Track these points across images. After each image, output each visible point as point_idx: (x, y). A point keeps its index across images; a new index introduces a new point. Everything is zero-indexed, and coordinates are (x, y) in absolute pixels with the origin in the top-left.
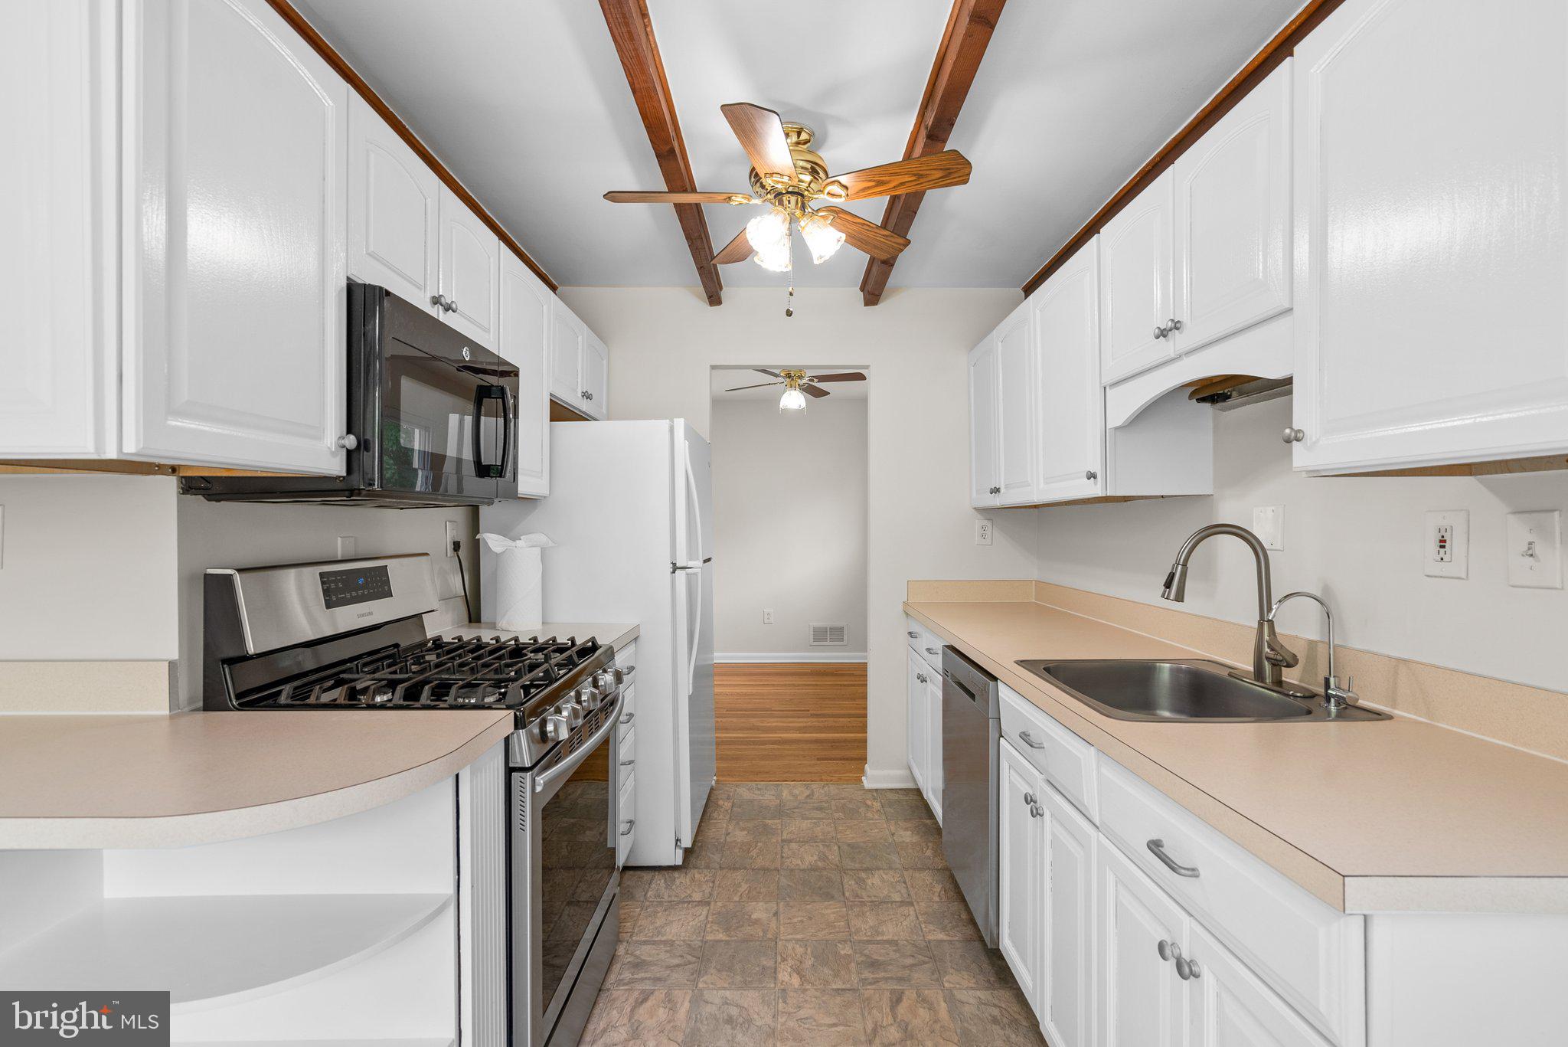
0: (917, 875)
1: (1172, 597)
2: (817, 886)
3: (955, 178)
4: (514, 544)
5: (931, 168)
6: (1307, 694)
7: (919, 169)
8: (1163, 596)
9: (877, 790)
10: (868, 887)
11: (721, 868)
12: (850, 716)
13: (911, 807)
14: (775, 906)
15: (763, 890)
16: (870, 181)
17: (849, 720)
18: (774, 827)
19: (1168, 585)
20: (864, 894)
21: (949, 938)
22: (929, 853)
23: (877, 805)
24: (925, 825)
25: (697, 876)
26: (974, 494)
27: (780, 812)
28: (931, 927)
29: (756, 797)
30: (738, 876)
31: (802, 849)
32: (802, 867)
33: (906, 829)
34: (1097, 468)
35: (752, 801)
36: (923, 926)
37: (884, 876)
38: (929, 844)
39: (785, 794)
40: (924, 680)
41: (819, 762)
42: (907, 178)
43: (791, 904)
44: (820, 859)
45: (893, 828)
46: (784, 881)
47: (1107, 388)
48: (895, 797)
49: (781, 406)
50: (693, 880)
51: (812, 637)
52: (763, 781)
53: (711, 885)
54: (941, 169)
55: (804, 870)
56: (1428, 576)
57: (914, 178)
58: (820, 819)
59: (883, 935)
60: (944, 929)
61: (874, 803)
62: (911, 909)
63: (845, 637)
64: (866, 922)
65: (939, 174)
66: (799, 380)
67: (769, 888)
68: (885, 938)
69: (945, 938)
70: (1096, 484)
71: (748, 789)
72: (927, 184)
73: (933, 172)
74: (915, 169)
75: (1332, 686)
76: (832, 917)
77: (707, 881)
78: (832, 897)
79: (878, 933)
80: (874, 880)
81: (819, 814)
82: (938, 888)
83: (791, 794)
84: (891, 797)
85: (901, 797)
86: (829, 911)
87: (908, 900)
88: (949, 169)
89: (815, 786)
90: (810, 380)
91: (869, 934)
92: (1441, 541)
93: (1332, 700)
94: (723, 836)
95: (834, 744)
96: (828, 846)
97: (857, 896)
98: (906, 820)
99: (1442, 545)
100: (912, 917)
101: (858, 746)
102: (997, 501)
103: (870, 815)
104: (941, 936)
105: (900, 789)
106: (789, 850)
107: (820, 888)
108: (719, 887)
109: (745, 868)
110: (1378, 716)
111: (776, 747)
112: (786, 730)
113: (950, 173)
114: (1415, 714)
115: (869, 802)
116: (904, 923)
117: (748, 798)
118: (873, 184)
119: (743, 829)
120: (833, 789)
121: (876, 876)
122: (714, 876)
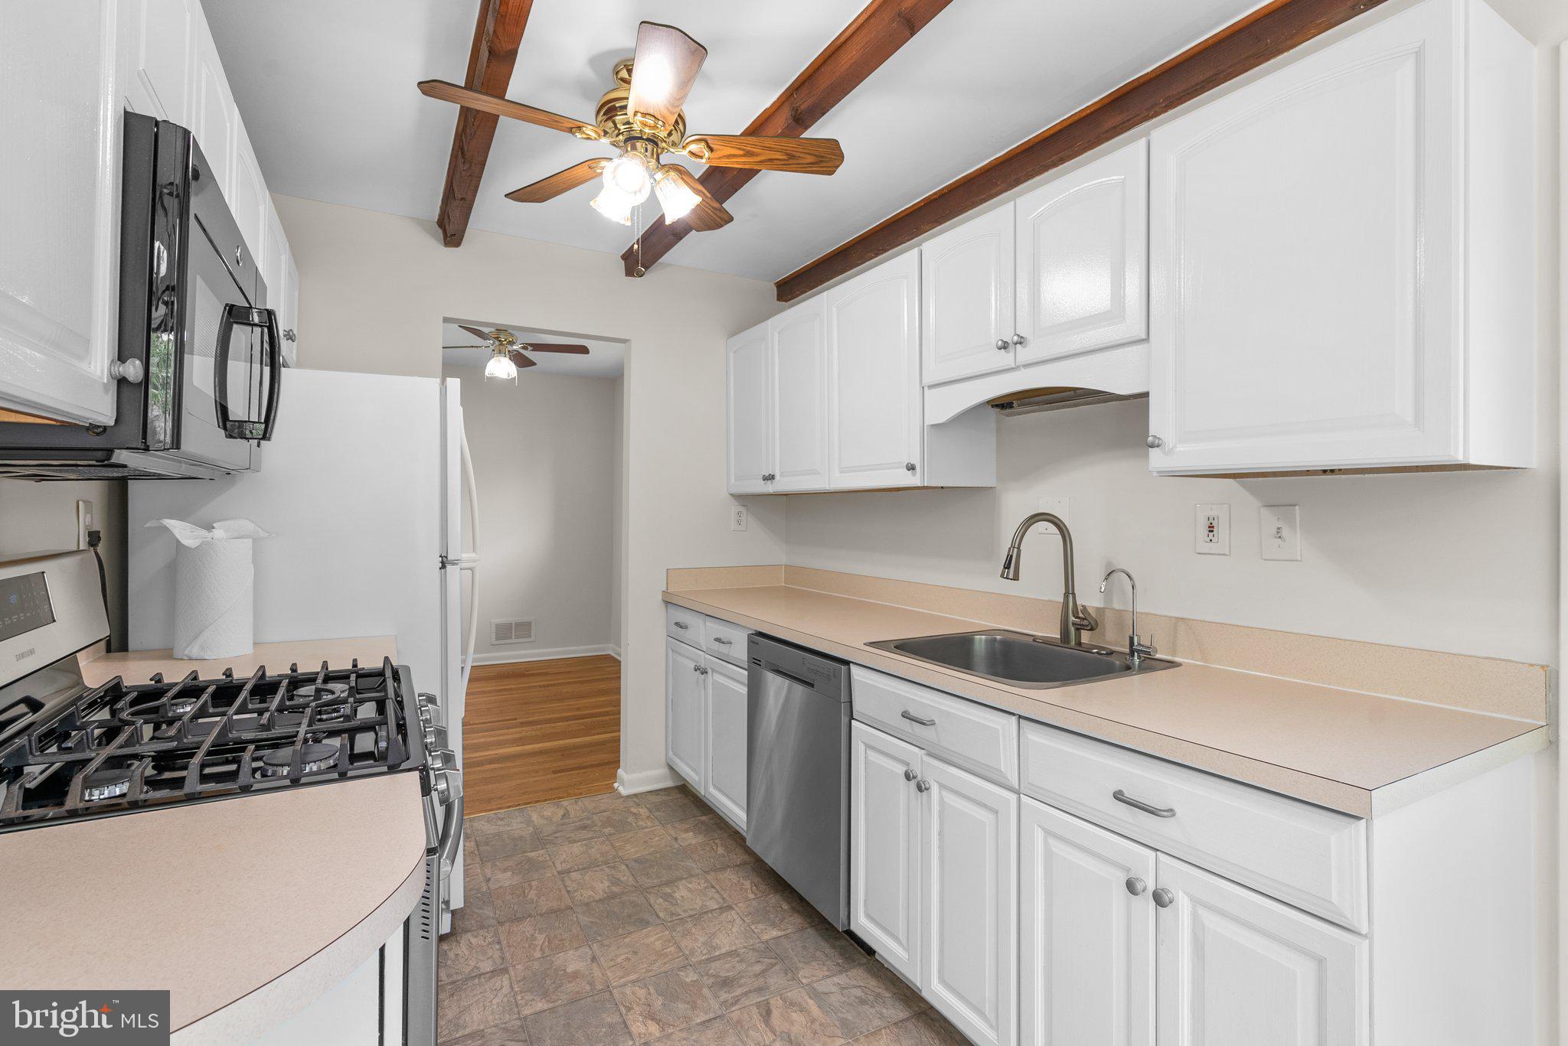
0: (721, 876)
1: (1011, 576)
2: (625, 914)
3: (823, 167)
4: (210, 535)
5: (805, 151)
6: (1109, 652)
7: (794, 149)
8: (1002, 576)
9: (636, 795)
10: (679, 902)
11: (501, 924)
12: (567, 719)
13: (680, 807)
14: (588, 950)
15: (565, 936)
16: (739, 149)
17: (567, 723)
18: (541, 859)
19: (1007, 566)
20: (679, 910)
21: (783, 933)
22: (721, 850)
23: (643, 811)
24: (703, 823)
25: (473, 940)
26: (733, 481)
27: (540, 840)
28: (761, 926)
29: (502, 829)
30: (526, 927)
31: (587, 878)
32: (597, 898)
33: (686, 831)
34: (916, 461)
35: (499, 835)
36: (753, 927)
37: (690, 886)
38: (716, 841)
39: (535, 817)
40: (704, 672)
41: (557, 775)
42: (778, 156)
43: (606, 942)
44: (613, 884)
45: (672, 832)
46: (585, 920)
47: (926, 388)
48: (657, 799)
49: (486, 374)
50: (470, 946)
51: (494, 636)
52: (500, 808)
53: (497, 947)
54: (815, 155)
55: (600, 900)
56: (1198, 553)
57: (785, 157)
58: (588, 839)
59: (720, 948)
60: (774, 925)
61: (641, 810)
62: (733, 912)
63: (533, 633)
64: (696, 940)
65: (810, 159)
66: (509, 346)
67: (571, 931)
68: (723, 951)
69: (780, 933)
70: (914, 475)
71: (488, 821)
72: (796, 166)
73: (806, 156)
74: (791, 149)
75: (1136, 643)
76: (658, 944)
77: (490, 943)
78: (648, 923)
79: (715, 948)
80: (681, 892)
81: (585, 834)
82: (747, 884)
83: (543, 817)
84: (654, 800)
85: (667, 798)
86: (652, 939)
87: (725, 905)
88: (823, 157)
89: (565, 803)
90: (523, 348)
91: (705, 951)
92: (1209, 527)
93: (1136, 654)
94: (483, 884)
95: (565, 752)
96: (613, 867)
97: (673, 914)
98: (682, 821)
99: (1211, 529)
100: (738, 921)
101: (591, 751)
102: (770, 488)
103: (641, 823)
104: (775, 933)
105: (660, 790)
106: (573, 881)
107: (630, 916)
108: (509, 946)
109: (530, 916)
110: (1172, 664)
111: (496, 766)
112: (500, 744)
113: (821, 161)
114: (1192, 659)
115: (634, 810)
116: (734, 930)
117: (492, 832)
118: (741, 152)
119: (505, 870)
120: (587, 803)
121: (681, 887)
122: (496, 934)
